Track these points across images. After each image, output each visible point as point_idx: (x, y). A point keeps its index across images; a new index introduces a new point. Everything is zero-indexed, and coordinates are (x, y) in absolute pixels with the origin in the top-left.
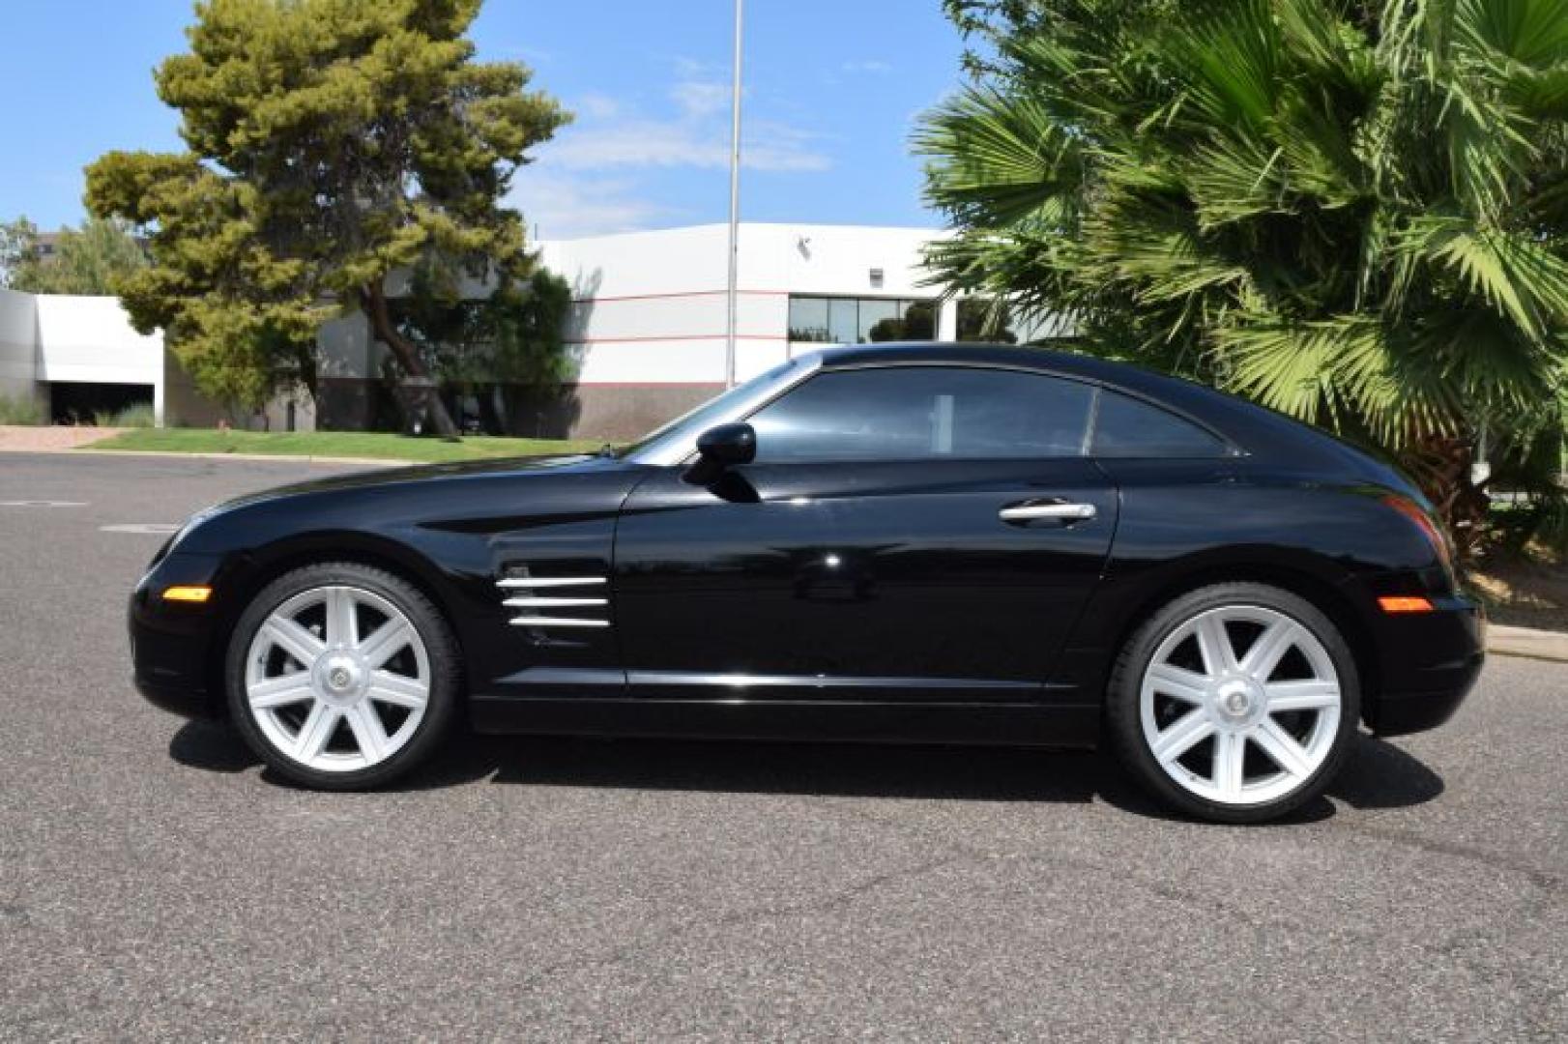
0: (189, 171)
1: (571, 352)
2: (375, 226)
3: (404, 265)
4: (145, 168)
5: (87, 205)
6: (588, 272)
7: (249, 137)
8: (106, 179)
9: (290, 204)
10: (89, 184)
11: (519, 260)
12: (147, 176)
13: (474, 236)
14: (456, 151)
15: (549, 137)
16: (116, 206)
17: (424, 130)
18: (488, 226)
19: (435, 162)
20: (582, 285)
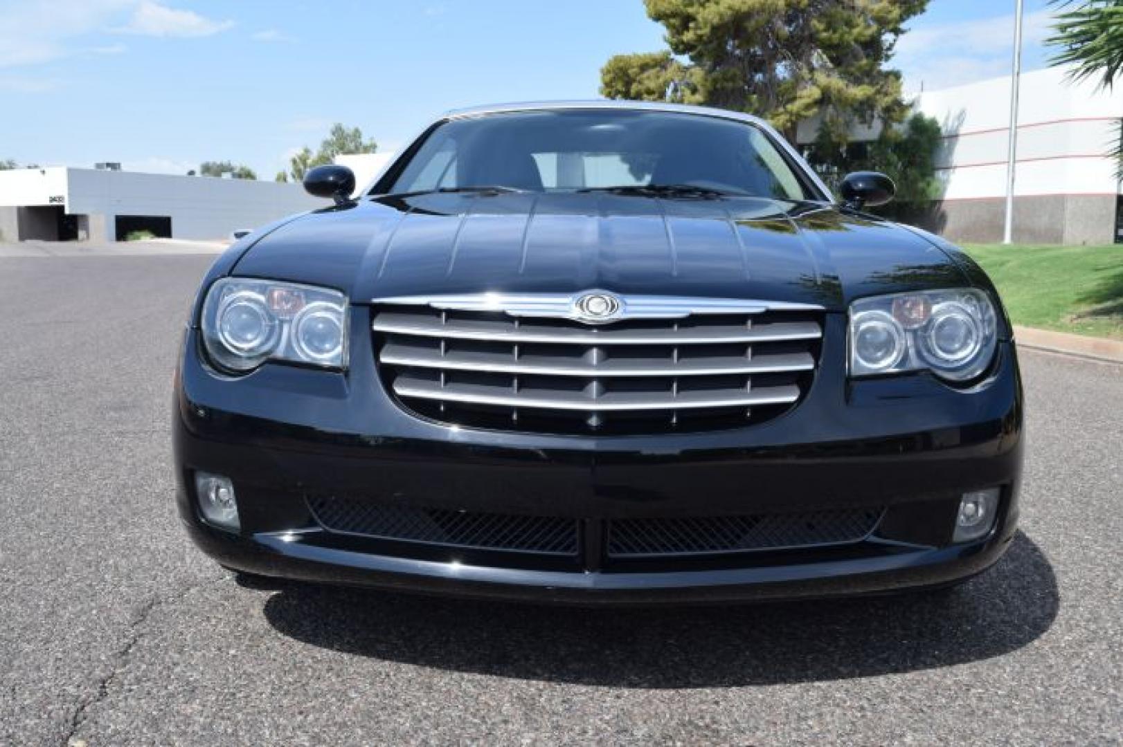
0: (662, 63)
1: (940, 174)
2: (786, 90)
3: (806, 117)
4: (635, 64)
5: (602, 93)
6: (955, 112)
7: (695, 34)
8: (612, 75)
9: (726, 80)
10: (603, 79)
11: (896, 108)
12: (635, 70)
13: (859, 92)
14: (846, 29)
15: (923, 11)
16: (618, 92)
17: (822, 16)
18: (871, 84)
19: (830, 39)
20: (950, 124)
